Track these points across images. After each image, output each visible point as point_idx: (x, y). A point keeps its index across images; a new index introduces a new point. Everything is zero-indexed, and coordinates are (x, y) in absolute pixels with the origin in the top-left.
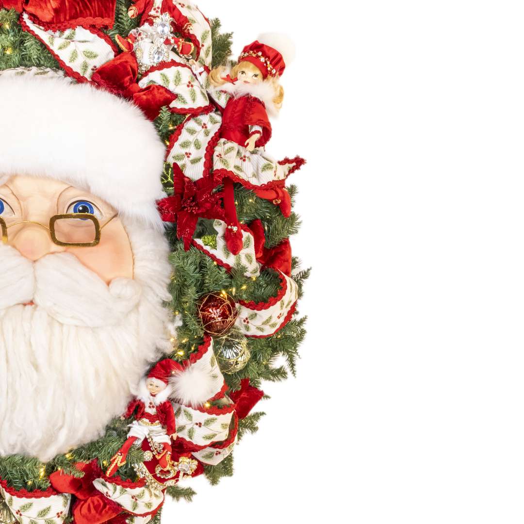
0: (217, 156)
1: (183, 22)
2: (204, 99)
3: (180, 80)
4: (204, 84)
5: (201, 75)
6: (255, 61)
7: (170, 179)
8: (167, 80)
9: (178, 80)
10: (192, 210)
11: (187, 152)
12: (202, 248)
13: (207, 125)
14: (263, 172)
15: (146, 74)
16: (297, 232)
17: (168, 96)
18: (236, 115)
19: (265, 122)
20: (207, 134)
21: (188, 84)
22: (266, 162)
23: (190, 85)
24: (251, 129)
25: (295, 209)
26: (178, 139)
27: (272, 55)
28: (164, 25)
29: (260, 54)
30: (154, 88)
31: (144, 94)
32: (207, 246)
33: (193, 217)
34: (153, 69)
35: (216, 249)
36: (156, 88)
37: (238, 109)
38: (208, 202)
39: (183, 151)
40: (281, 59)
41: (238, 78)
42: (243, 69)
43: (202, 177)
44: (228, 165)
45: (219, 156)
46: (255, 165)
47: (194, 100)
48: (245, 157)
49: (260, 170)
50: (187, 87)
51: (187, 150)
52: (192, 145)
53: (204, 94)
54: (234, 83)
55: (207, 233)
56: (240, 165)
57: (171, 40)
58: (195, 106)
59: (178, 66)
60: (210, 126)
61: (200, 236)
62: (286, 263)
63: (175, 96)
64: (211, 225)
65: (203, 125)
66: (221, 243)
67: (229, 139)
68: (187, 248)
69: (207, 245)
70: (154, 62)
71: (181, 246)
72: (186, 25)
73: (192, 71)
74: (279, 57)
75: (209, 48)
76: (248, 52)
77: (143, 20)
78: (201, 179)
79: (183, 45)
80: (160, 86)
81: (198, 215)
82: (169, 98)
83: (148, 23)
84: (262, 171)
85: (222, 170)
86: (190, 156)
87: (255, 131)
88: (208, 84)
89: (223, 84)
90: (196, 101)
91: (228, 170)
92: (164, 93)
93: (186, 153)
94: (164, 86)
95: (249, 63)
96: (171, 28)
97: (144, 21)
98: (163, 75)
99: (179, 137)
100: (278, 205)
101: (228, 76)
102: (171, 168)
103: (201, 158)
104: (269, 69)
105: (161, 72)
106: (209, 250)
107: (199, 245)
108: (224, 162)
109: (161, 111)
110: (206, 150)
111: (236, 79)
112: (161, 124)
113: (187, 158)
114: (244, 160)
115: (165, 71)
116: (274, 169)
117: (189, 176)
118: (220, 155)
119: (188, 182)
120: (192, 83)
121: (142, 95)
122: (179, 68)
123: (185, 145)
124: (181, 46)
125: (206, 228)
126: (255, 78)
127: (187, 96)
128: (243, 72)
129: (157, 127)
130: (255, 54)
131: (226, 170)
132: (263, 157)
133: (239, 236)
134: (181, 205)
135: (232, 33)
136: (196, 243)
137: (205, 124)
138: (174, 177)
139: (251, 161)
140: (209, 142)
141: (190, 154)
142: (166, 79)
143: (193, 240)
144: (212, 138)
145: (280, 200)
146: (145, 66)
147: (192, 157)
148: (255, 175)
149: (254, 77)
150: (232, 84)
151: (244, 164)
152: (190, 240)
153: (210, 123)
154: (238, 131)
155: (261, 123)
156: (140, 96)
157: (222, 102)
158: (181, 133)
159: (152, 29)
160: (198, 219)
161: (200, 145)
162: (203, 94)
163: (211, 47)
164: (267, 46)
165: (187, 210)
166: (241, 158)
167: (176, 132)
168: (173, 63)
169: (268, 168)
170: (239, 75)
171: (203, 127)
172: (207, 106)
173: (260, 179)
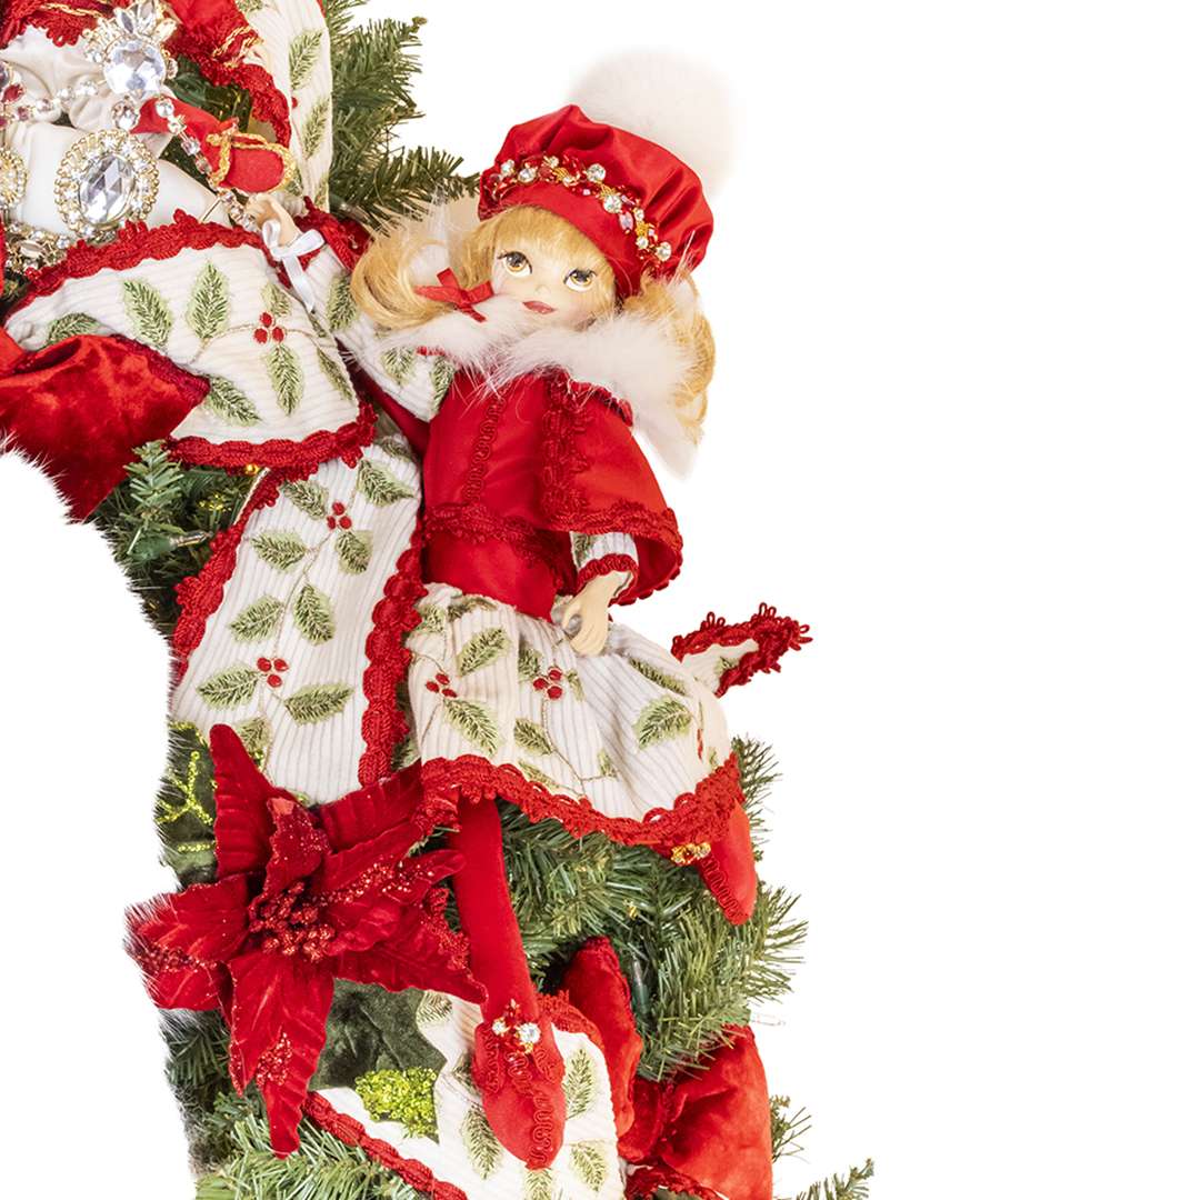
0: (432, 687)
1: (215, 22)
2: (338, 393)
3: (219, 313)
4: (322, 309)
5: (311, 268)
6: (574, 207)
7: (193, 805)
8: (160, 314)
9: (210, 307)
10: (305, 941)
11: (268, 656)
12: (361, 1132)
13: (349, 513)
14: (650, 748)
15: (46, 280)
16: (783, 983)
17: (168, 388)
18: (494, 466)
19: (653, 516)
20: (356, 558)
21: (260, 326)
22: (659, 694)
23: (267, 330)
24: (584, 547)
25: (770, 872)
26: (219, 598)
27: (652, 180)
28: (137, 57)
29: (597, 173)
30: (93, 353)
31: (48, 387)
32: (386, 1124)
33: (310, 977)
34: (82, 259)
35: (436, 1138)
36: (103, 354)
37: (505, 436)
38: (384, 902)
39: (248, 654)
40: (695, 193)
41: (496, 286)
42: (521, 246)
43: (356, 786)
44: (489, 735)
45: (439, 684)
46: (604, 710)
47: (290, 402)
48: (556, 674)
49: (632, 737)
50: (255, 342)
51: (266, 648)
52: (289, 620)
53: (332, 365)
54: (478, 308)
55: (383, 1058)
56: (537, 720)
57: (171, 118)
58: (296, 431)
59: (209, 244)
60: (363, 513)
61: (347, 1072)
62: (749, 1152)
63: (197, 388)
64: (406, 1019)
65: (330, 512)
66: (455, 1100)
67: (470, 584)
68: (283, 1143)
69: (384, 1117)
70: (84, 220)
71: (252, 1129)
72: (229, 40)
73: (267, 252)
74: (684, 185)
75: (322, 109)
76: (538, 163)
77: (20, 13)
78: (353, 796)
79: (233, 150)
80: (120, 338)
81: (331, 966)
82: (172, 398)
83: (42, 32)
84: (644, 740)
85: (467, 762)
86: (282, 675)
87: (607, 557)
88: (344, 309)
89: (428, 317)
90: (302, 405)
91: (496, 762)
92: (147, 373)
93: (263, 664)
94: (145, 340)
95: (543, 215)
96: (169, 66)
97: (25, 21)
98: (141, 293)
99: (227, 587)
100: (697, 867)
101: (445, 275)
102: (202, 749)
103: (345, 694)
104: (642, 243)
105: (129, 274)
106: (394, 1145)
107: (343, 1118)
108: (470, 718)
109: (138, 468)
110: (370, 651)
111: (487, 292)
112: (131, 528)
113: (268, 689)
114: (555, 693)
115: (149, 271)
116: (694, 726)
117: (290, 788)
118: (443, 678)
119: (285, 818)
120: (279, 322)
121: (40, 391)
122: (217, 254)
123: (257, 622)
124: (225, 154)
125: (379, 1033)
126: (579, 287)
127: (258, 389)
128: (517, 259)
129: (119, 543)
130: (572, 172)
131: (483, 764)
132: (634, 663)
133: (545, 1065)
134: (248, 922)
135: (419, 21)
136: (329, 1109)
137: (339, 508)
138: (218, 792)
139: (586, 692)
140: (379, 608)
141: (281, 665)
142: (150, 306)
143: (313, 1095)
144: (390, 586)
145: (707, 847)
146: (40, 235)
147: (292, 683)
148: (615, 765)
149: (573, 284)
150: (468, 318)
151: (558, 717)
152: (297, 1098)
153: (361, 498)
154: (513, 544)
155: (635, 520)
156: (25, 394)
157: (419, 394)
158: (233, 563)
159: (68, 58)
160: (331, 986)
161: (326, 618)
162: (330, 366)
163: (330, 106)
164: (629, 138)
165: (281, 947)
166: (539, 684)
167: (214, 565)
168: (188, 232)
169: (668, 725)
170: (501, 272)
171: (332, 524)
172: (351, 426)
173: (637, 786)
